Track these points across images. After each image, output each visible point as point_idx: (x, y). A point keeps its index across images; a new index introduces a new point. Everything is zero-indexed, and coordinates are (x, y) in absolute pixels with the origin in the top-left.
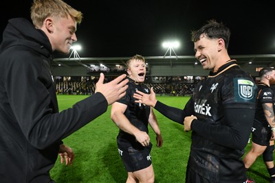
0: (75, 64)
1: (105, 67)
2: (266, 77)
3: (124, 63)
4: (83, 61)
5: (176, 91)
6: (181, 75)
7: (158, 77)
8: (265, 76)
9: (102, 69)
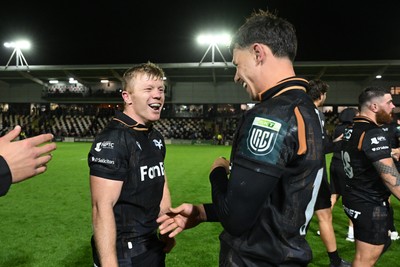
0: (19, 78)
1: (79, 85)
2: (370, 108)
3: (117, 76)
4: (33, 73)
5: (224, 134)
6: (236, 102)
7: (187, 105)
8: (368, 103)
9: (72, 89)
